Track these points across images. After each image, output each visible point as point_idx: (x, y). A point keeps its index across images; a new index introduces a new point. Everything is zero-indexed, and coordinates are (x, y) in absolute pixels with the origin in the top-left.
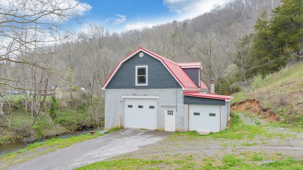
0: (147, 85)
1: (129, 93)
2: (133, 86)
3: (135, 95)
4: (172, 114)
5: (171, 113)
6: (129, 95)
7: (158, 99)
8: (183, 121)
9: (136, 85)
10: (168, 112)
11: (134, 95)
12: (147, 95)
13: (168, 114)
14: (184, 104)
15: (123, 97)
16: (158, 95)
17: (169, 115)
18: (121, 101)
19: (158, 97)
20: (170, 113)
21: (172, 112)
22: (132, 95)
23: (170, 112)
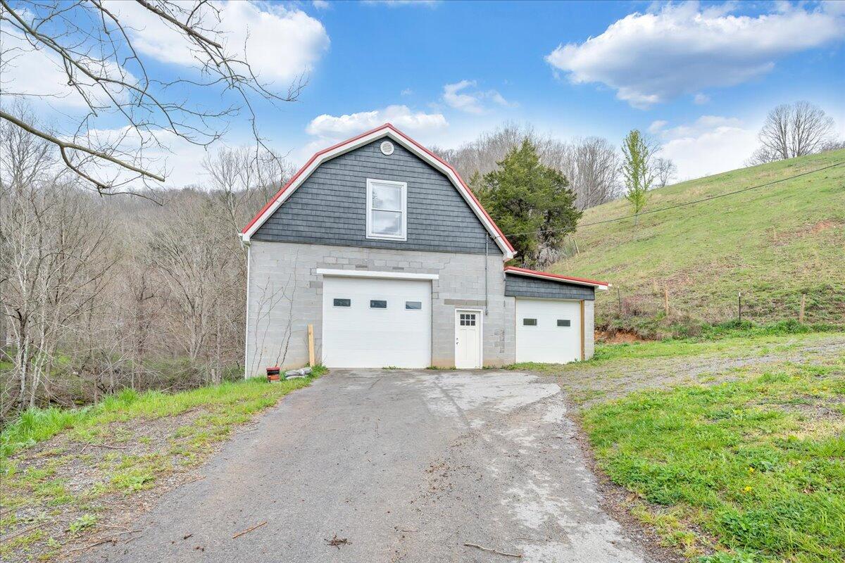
0: (406, 240)
1: (341, 261)
2: (359, 238)
3: (366, 267)
4: (473, 323)
5: (470, 320)
6: (342, 267)
7: (436, 280)
8: (503, 340)
9: (367, 237)
10: (462, 317)
11: (359, 267)
12: (403, 269)
13: (462, 323)
14: (506, 296)
15: (320, 271)
16: (436, 271)
17: (465, 327)
18: (312, 284)
19: (434, 277)
20: (468, 320)
21: (473, 317)
22: (354, 266)
23: (468, 317)
